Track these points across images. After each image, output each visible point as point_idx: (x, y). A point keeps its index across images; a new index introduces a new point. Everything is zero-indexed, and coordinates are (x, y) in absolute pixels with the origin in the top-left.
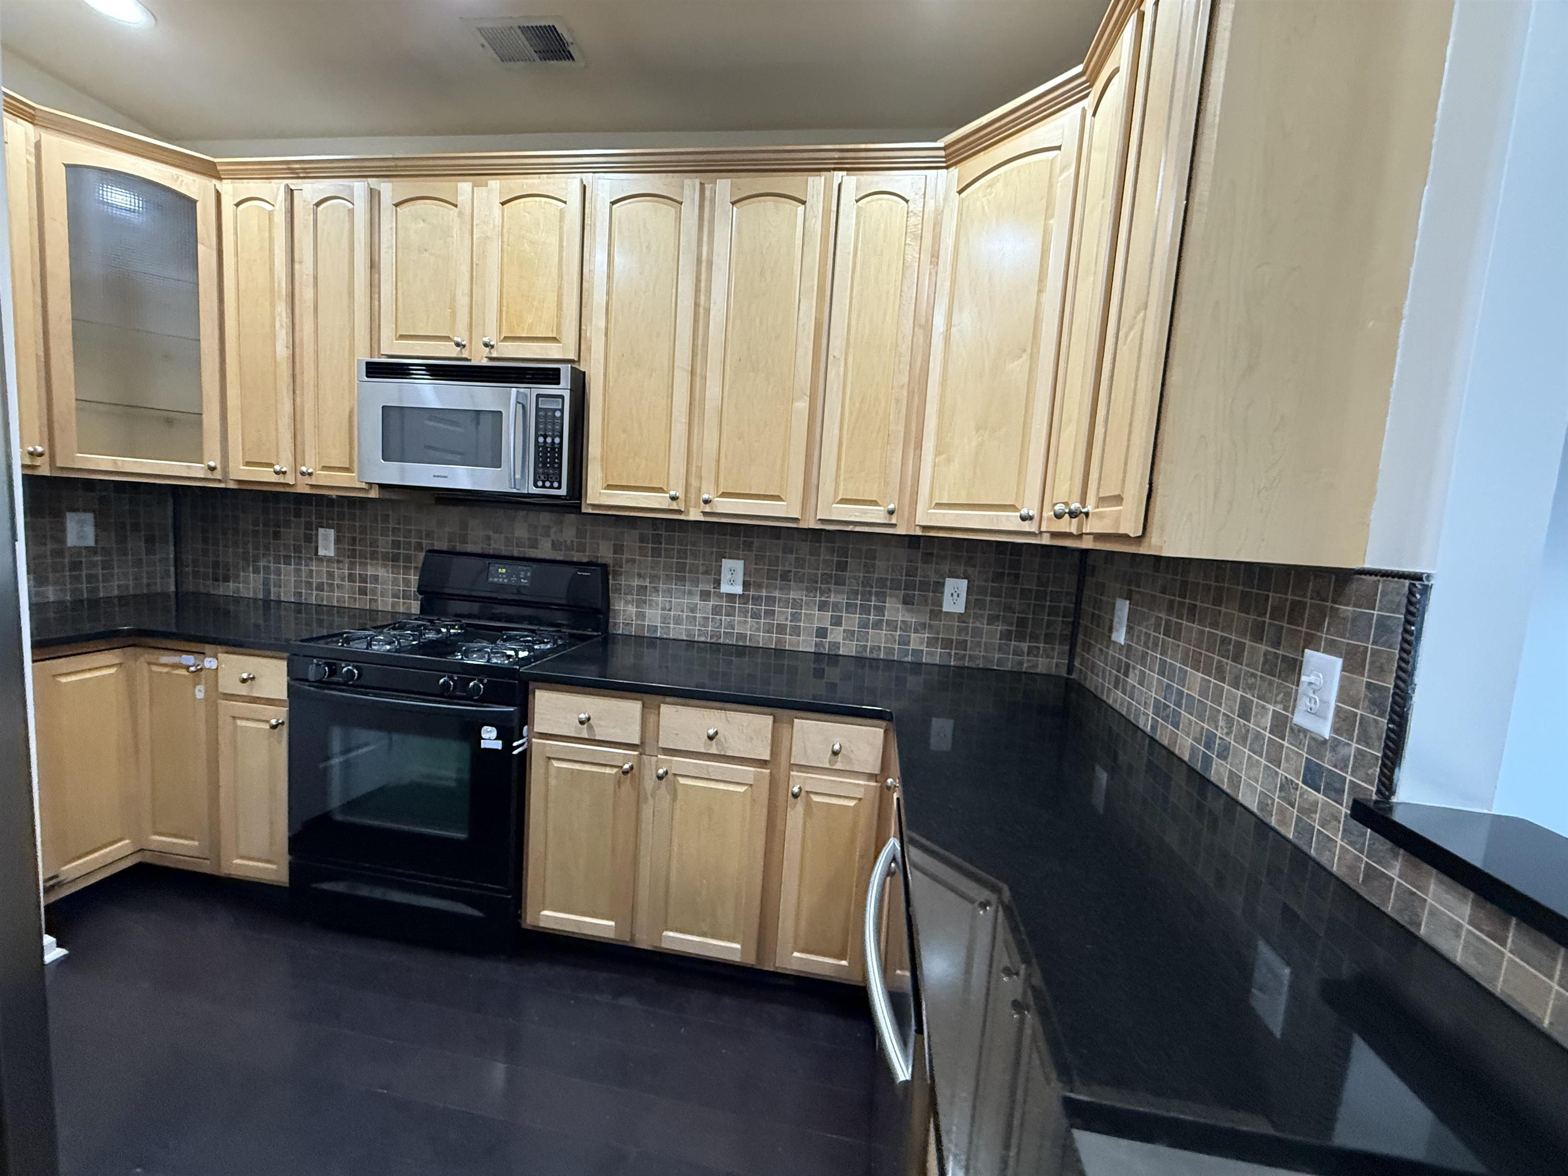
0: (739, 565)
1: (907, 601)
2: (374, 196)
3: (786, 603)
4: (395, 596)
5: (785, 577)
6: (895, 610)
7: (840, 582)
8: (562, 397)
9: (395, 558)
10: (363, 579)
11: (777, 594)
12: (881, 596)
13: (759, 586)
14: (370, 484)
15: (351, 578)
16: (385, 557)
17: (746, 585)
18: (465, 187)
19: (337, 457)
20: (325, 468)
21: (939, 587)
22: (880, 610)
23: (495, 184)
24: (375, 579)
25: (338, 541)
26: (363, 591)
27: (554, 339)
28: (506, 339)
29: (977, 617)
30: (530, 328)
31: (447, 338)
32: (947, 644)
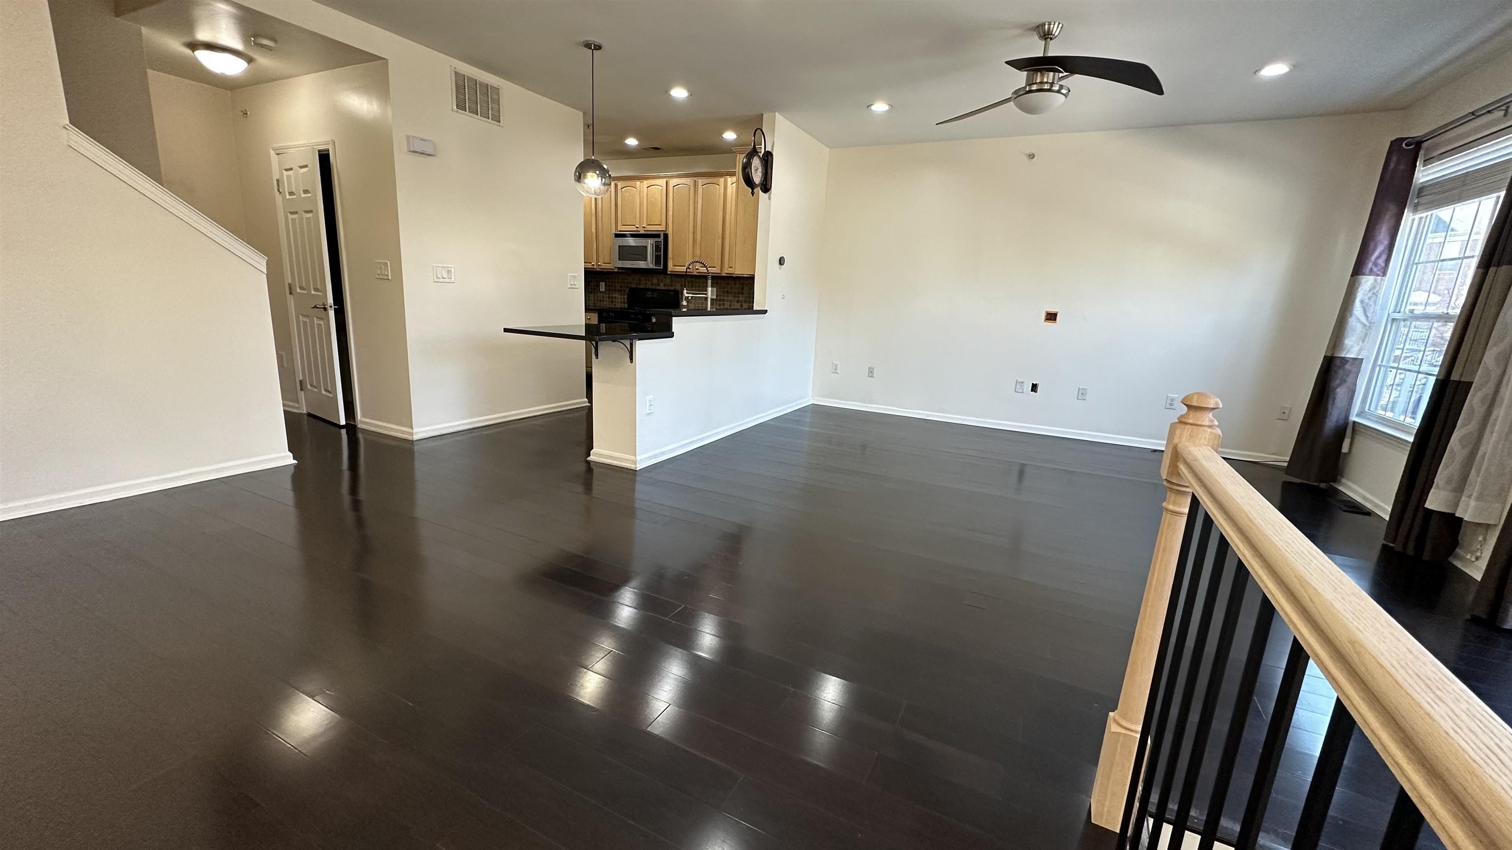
2: (616, 185)
3: (727, 301)
4: (621, 303)
5: (727, 292)
8: (661, 242)
9: (621, 291)
10: (612, 298)
11: (726, 298)
13: (720, 295)
14: (615, 267)
15: (609, 297)
16: (618, 291)
18: (638, 183)
19: (607, 260)
20: (604, 263)
23: (645, 182)
24: (615, 298)
25: (605, 286)
26: (612, 302)
27: (660, 225)
28: (648, 225)
30: (654, 222)
31: (634, 225)
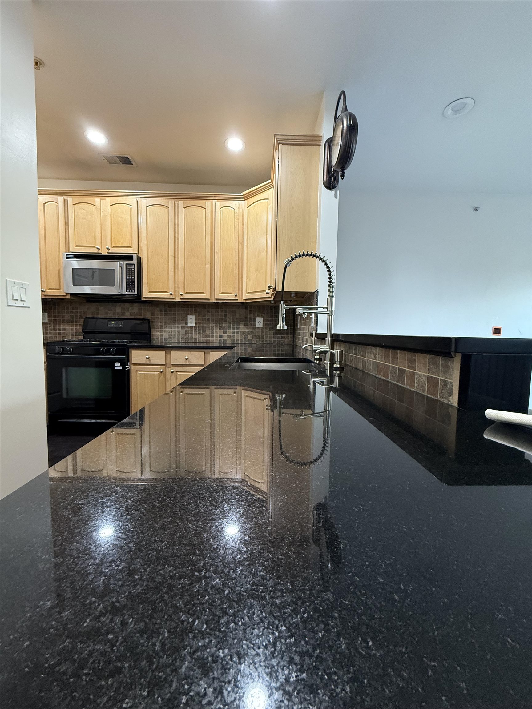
0: (193, 317)
1: (246, 325)
2: (66, 202)
3: (208, 328)
4: (72, 335)
5: (208, 320)
6: (242, 328)
7: (225, 321)
8: (134, 264)
9: (72, 322)
10: (60, 330)
11: (206, 325)
12: (238, 324)
13: (200, 323)
14: (67, 293)
15: (55, 330)
16: (68, 322)
17: (196, 323)
18: (97, 200)
19: (54, 285)
20: (49, 289)
21: (255, 320)
22: (238, 328)
23: (108, 199)
24: (64, 329)
25: (49, 317)
26: (59, 334)
27: (130, 247)
28: (114, 247)
29: (266, 329)
30: (122, 244)
31: (93, 247)
32: (258, 337)
